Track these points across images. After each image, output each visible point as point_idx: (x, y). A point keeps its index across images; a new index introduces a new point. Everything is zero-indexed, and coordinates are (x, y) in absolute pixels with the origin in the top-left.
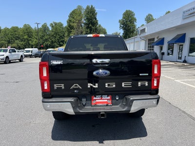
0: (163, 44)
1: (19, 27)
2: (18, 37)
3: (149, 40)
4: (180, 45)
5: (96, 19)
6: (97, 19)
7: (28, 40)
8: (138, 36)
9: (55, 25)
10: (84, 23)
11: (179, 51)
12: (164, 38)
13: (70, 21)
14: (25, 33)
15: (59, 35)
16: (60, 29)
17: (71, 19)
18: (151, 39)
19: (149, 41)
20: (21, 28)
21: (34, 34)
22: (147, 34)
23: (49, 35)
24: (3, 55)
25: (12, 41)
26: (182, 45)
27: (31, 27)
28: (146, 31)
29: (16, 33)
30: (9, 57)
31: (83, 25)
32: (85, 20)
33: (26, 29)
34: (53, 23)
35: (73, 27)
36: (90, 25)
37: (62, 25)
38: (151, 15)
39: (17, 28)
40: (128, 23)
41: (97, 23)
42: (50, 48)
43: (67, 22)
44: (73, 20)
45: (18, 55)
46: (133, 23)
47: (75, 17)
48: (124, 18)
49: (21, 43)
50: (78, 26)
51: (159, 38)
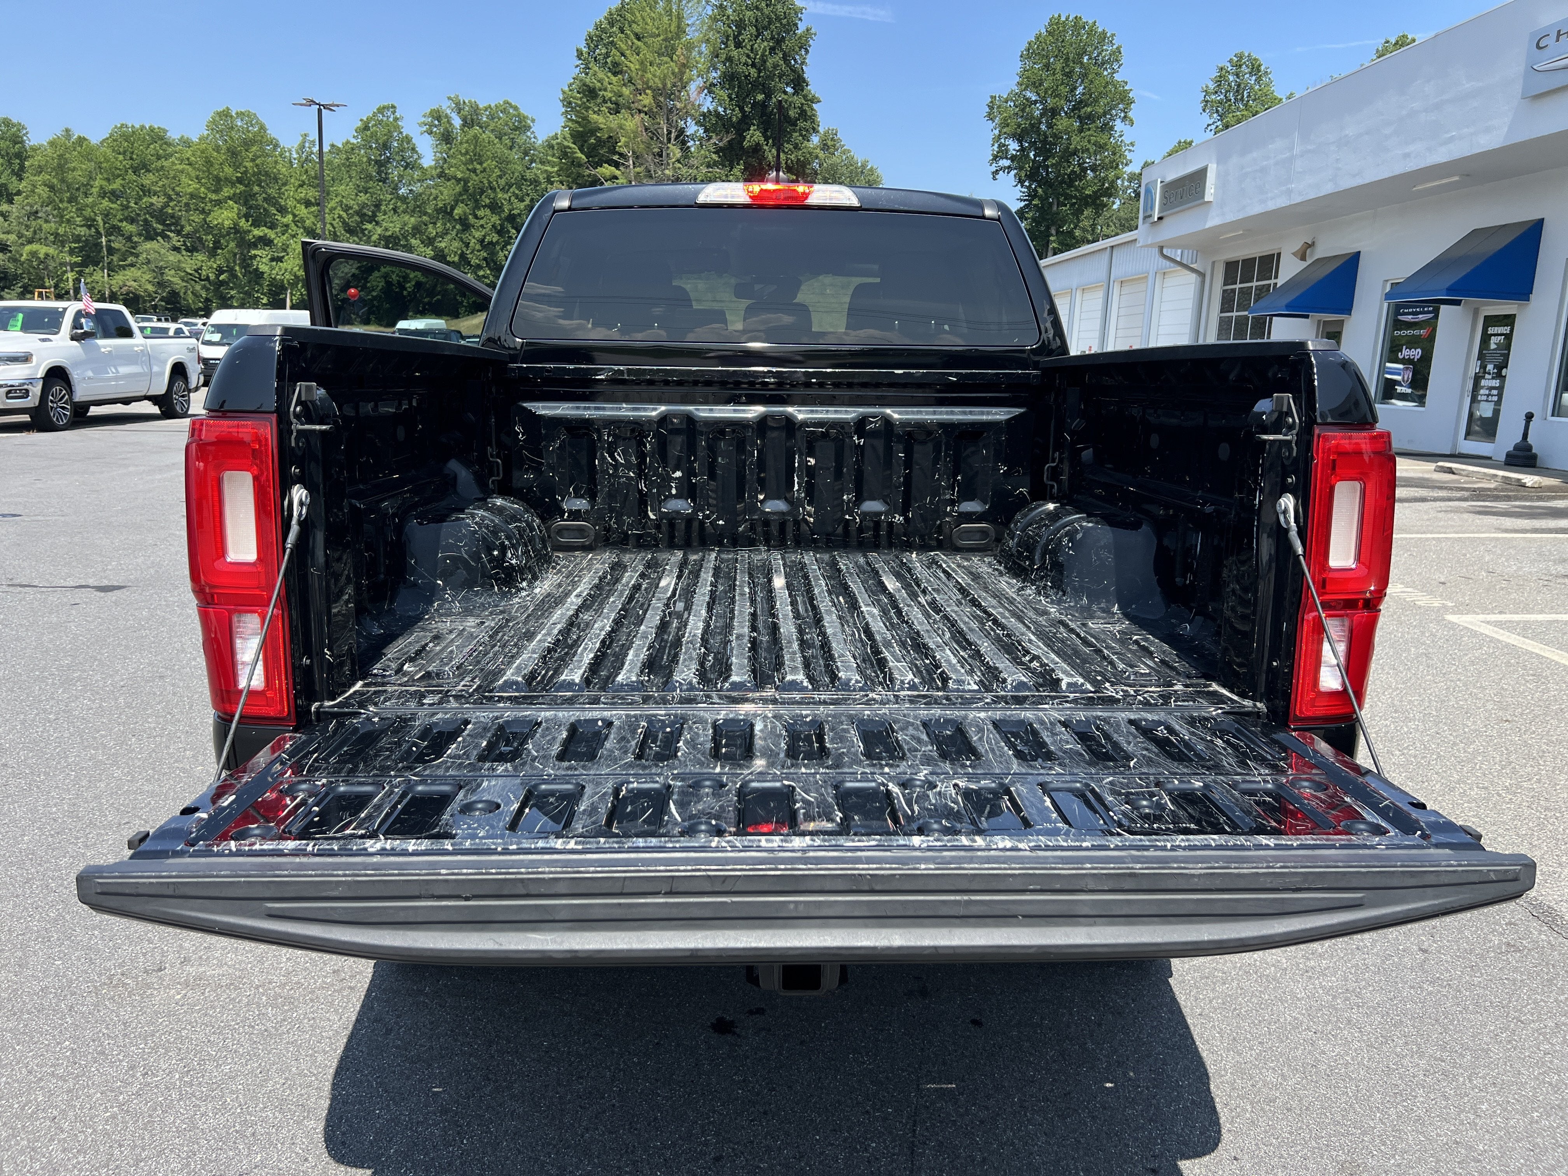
0: (1346, 307)
1: (174, 135)
2: (161, 215)
3: (1231, 267)
4: (1491, 321)
5: (799, 83)
6: (813, 88)
7: (246, 244)
8: (1142, 233)
9: (468, 123)
10: (704, 119)
11: (1474, 367)
12: (1354, 260)
13: (590, 93)
14: (218, 183)
15: (495, 207)
16: (503, 162)
17: (601, 76)
18: (1248, 263)
19: (1229, 278)
20: (187, 143)
21: (291, 196)
22: (1213, 220)
23: (417, 205)
24: (25, 358)
25: (118, 244)
26: (1509, 320)
27: (273, 132)
28: (1210, 193)
29: (148, 179)
30: (75, 375)
31: (692, 128)
32: (710, 88)
33: (233, 153)
34: (447, 107)
35: (611, 142)
36: (754, 135)
37: (521, 126)
38: (1255, 69)
39: (157, 136)
40: (1062, 123)
41: (806, 115)
42: (422, 313)
43: (567, 103)
44: (610, 84)
45: (147, 358)
46: (1107, 128)
47: (633, 64)
48: (1030, 81)
49: (189, 263)
50: (653, 134)
51: (1320, 252)
